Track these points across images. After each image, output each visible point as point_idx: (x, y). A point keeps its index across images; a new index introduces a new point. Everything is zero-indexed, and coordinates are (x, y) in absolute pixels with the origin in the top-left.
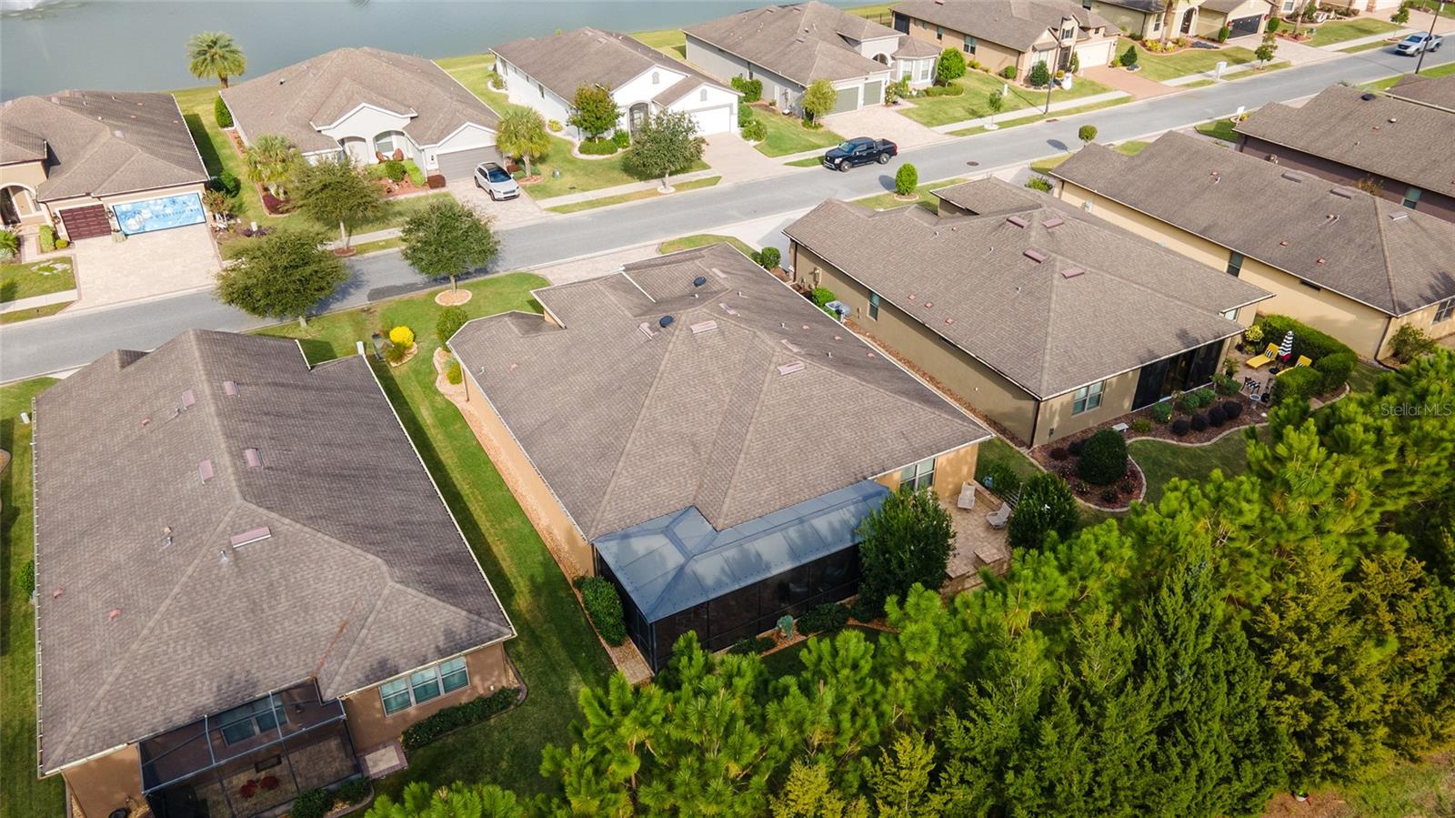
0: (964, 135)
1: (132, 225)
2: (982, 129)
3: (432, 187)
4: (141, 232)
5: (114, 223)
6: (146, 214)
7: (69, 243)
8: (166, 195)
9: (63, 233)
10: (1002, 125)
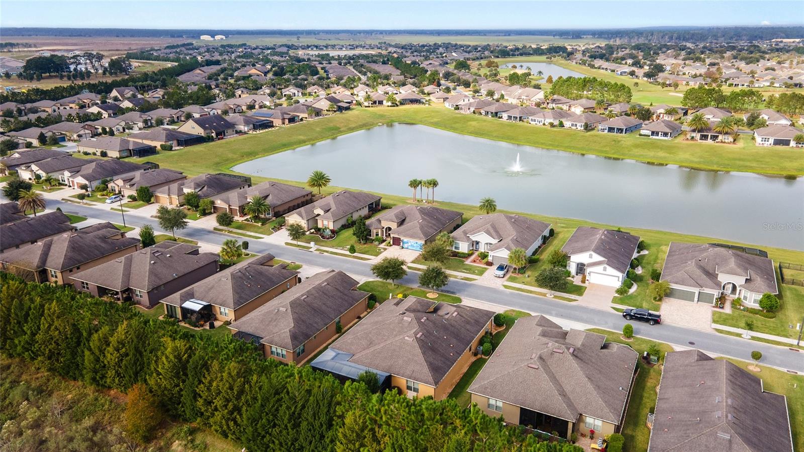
0: (721, 333)
1: (405, 246)
2: (739, 335)
3: (487, 265)
4: (407, 248)
5: (402, 243)
6: (410, 244)
7: (391, 245)
8: (416, 241)
9: (391, 243)
10: (753, 338)
